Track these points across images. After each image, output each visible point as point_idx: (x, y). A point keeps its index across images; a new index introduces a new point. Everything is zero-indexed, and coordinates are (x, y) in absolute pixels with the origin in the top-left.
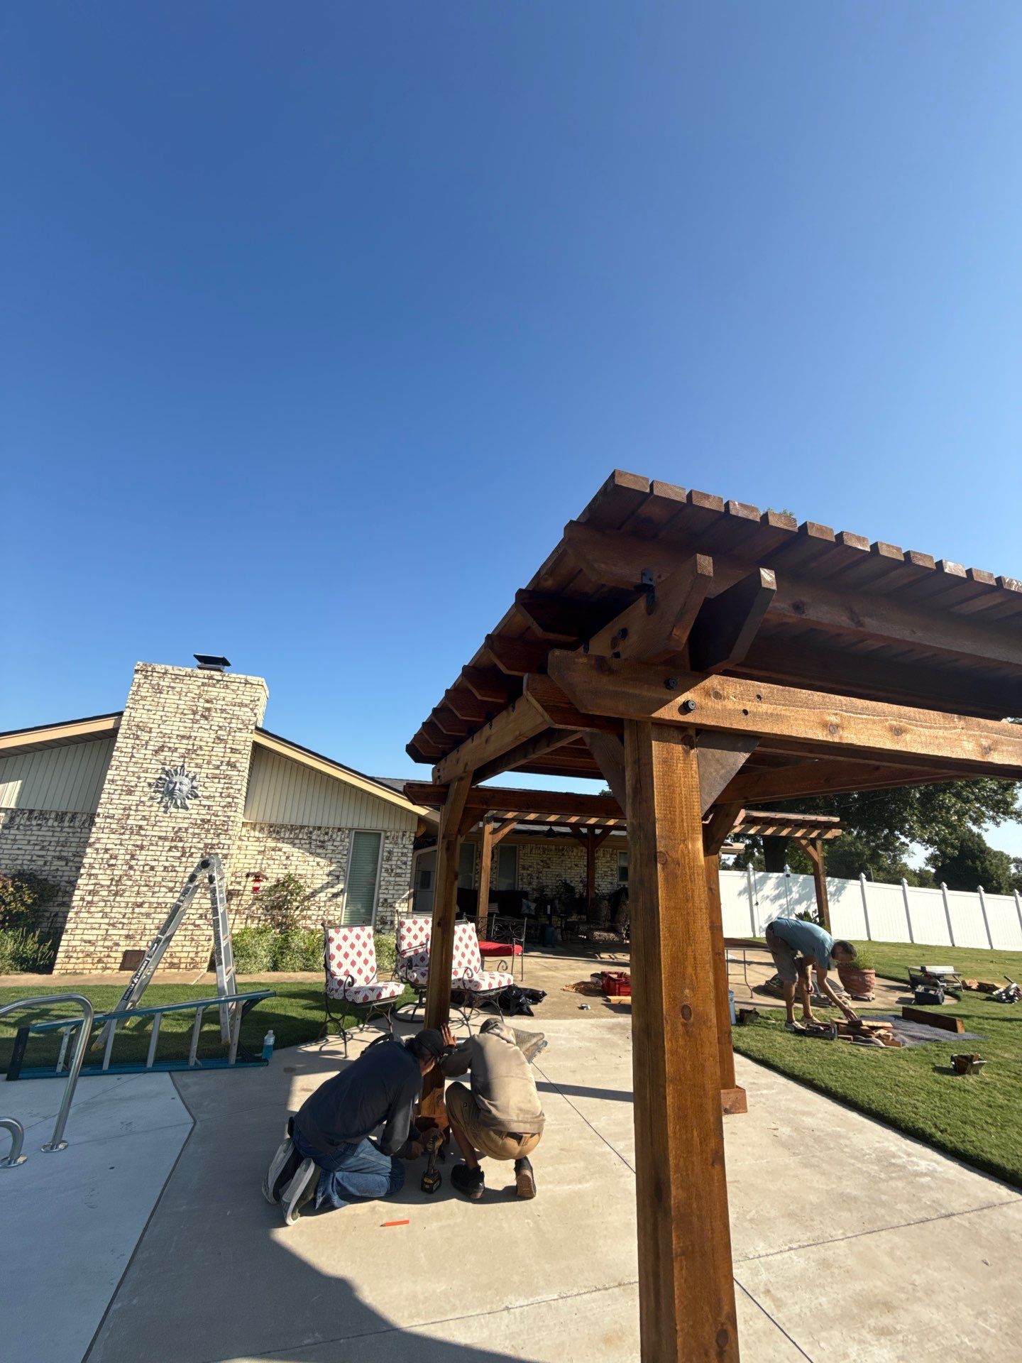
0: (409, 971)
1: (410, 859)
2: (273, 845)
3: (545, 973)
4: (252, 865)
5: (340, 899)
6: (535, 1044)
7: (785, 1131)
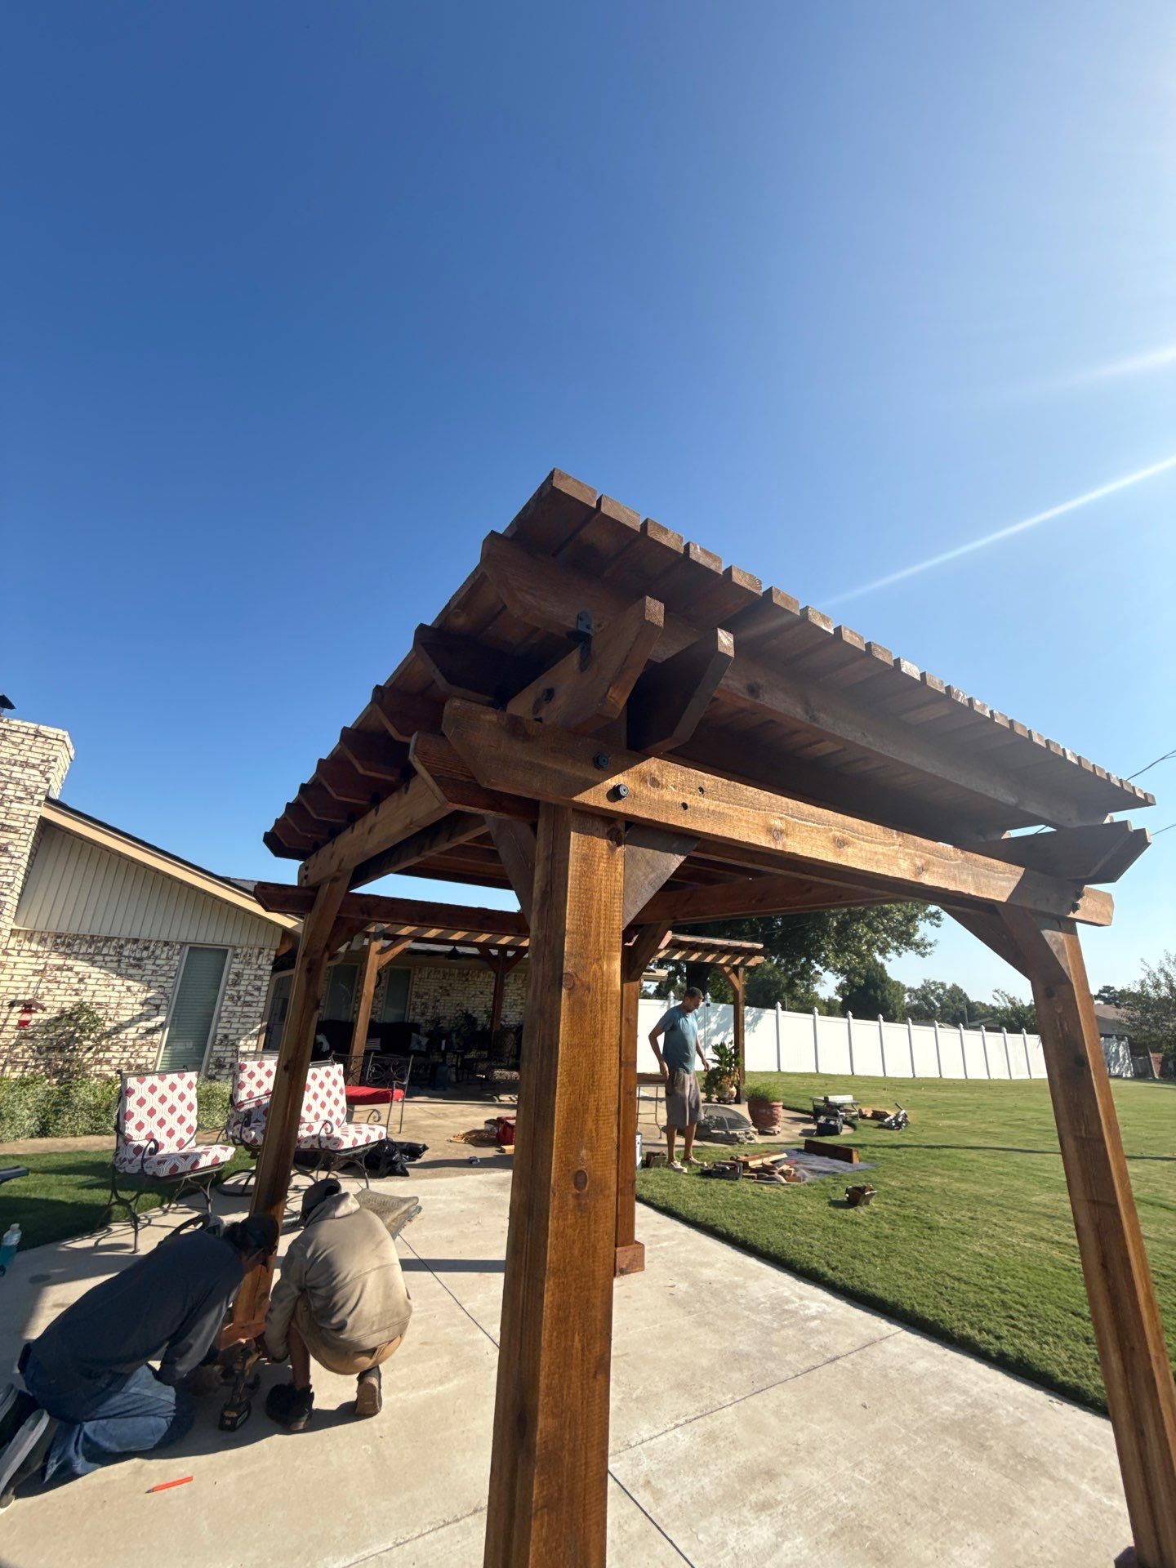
0: (245, 1129)
1: (266, 983)
2: (60, 962)
3: (429, 1122)
4: (22, 990)
5: (157, 1036)
6: (405, 1211)
7: (683, 1286)
